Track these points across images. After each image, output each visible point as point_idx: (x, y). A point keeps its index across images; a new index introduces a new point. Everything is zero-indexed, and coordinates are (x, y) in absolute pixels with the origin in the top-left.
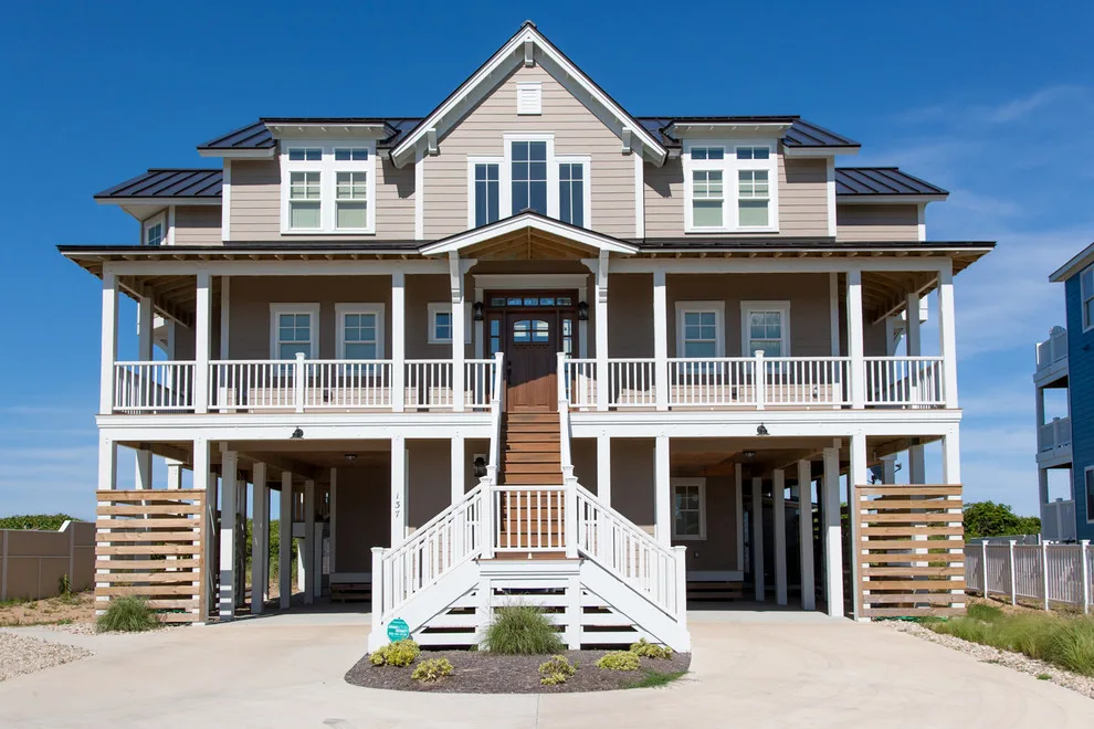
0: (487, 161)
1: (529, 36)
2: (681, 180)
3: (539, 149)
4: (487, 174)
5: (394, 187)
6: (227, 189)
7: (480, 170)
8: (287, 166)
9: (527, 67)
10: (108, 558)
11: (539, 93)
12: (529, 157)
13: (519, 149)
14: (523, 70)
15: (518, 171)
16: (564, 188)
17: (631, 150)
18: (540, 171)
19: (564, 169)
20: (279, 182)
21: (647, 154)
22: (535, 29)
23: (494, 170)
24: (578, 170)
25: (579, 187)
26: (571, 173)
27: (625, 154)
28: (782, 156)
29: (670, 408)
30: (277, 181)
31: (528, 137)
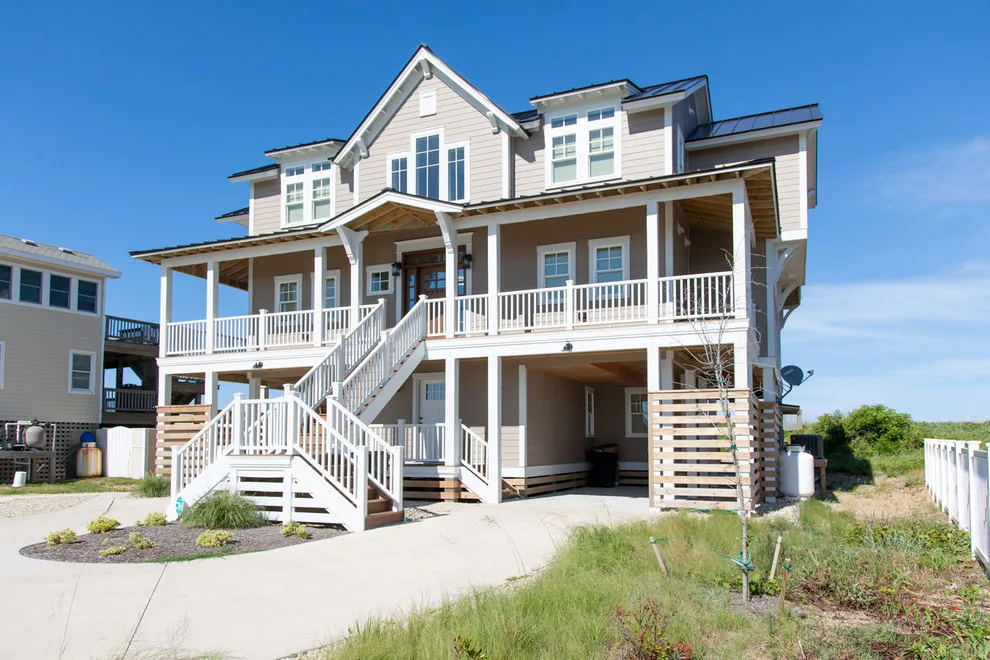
0: (399, 156)
1: (423, 55)
2: (542, 146)
3: (434, 141)
4: (400, 165)
6: (252, 202)
7: (395, 163)
8: (285, 181)
9: (427, 79)
11: (435, 97)
12: (428, 148)
13: (420, 142)
14: (425, 82)
15: (421, 160)
16: (451, 167)
17: (499, 129)
18: (435, 158)
19: (451, 153)
20: (279, 193)
21: (511, 131)
22: (427, 48)
23: (404, 162)
24: (461, 152)
25: (461, 165)
26: (457, 155)
27: (495, 133)
28: (625, 112)
29: (499, 333)
30: (278, 192)
31: (427, 133)
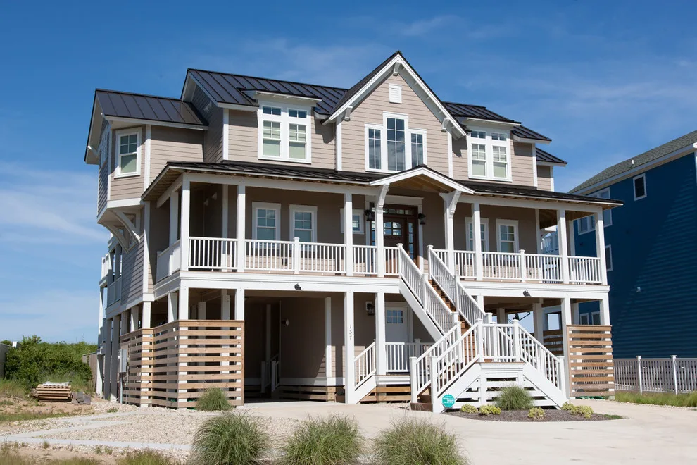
0: (374, 127)
1: (399, 60)
3: (400, 123)
4: (374, 135)
5: (321, 136)
6: (226, 127)
7: (371, 132)
8: (262, 117)
9: (394, 75)
10: (186, 364)
11: (400, 92)
12: (396, 128)
13: (390, 122)
14: (392, 77)
15: (391, 135)
16: (414, 147)
17: (447, 129)
18: (401, 136)
19: (414, 137)
20: (257, 126)
21: (454, 132)
22: (402, 56)
23: (378, 134)
24: (420, 137)
25: (421, 147)
26: (417, 139)
27: (443, 131)
31: (396, 116)
